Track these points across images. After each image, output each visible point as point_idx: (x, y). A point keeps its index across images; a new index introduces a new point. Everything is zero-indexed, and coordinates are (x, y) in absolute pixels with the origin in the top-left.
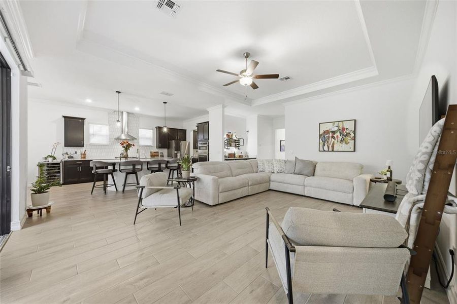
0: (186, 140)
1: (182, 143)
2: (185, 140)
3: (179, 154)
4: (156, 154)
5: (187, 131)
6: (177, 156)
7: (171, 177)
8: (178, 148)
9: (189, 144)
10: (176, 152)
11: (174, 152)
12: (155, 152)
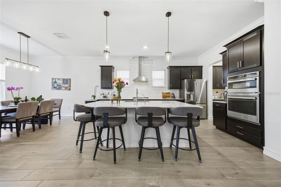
0: (202, 78)
1: (197, 81)
2: (200, 77)
3: (192, 96)
4: (167, 95)
5: (203, 68)
6: (190, 97)
7: (175, 137)
8: (191, 88)
9: (206, 82)
10: (189, 93)
11: (186, 93)
12: (166, 93)
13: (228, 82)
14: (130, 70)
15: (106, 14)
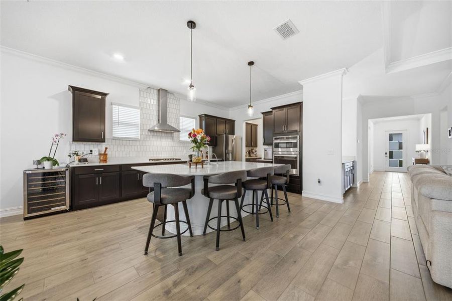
0: (234, 134)
5: (236, 122)
13: (274, 142)
14: (142, 109)
15: (192, 24)
